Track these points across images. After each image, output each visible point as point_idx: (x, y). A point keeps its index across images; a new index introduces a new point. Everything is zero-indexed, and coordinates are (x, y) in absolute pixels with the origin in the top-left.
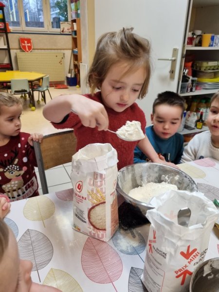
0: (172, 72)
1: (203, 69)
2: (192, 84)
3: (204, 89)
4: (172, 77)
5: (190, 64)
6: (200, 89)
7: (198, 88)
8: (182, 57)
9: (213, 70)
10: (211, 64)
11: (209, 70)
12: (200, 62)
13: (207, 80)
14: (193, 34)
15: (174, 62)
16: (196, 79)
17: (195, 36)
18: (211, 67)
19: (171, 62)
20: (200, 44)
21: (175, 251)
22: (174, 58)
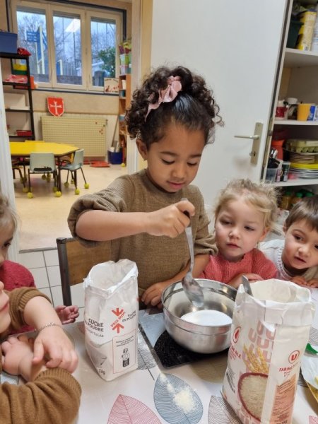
0: (254, 154)
1: (298, 151)
2: (283, 170)
3: (300, 178)
4: (254, 162)
5: (280, 143)
6: (294, 178)
7: (292, 177)
8: (269, 135)
9: (313, 152)
10: (311, 144)
11: (308, 151)
12: (295, 141)
13: (304, 166)
14: (286, 103)
15: (257, 141)
16: (288, 164)
17: (287, 106)
18: (310, 148)
19: (252, 140)
20: (295, 116)
22: (256, 136)
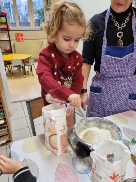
21: (107, 176)
